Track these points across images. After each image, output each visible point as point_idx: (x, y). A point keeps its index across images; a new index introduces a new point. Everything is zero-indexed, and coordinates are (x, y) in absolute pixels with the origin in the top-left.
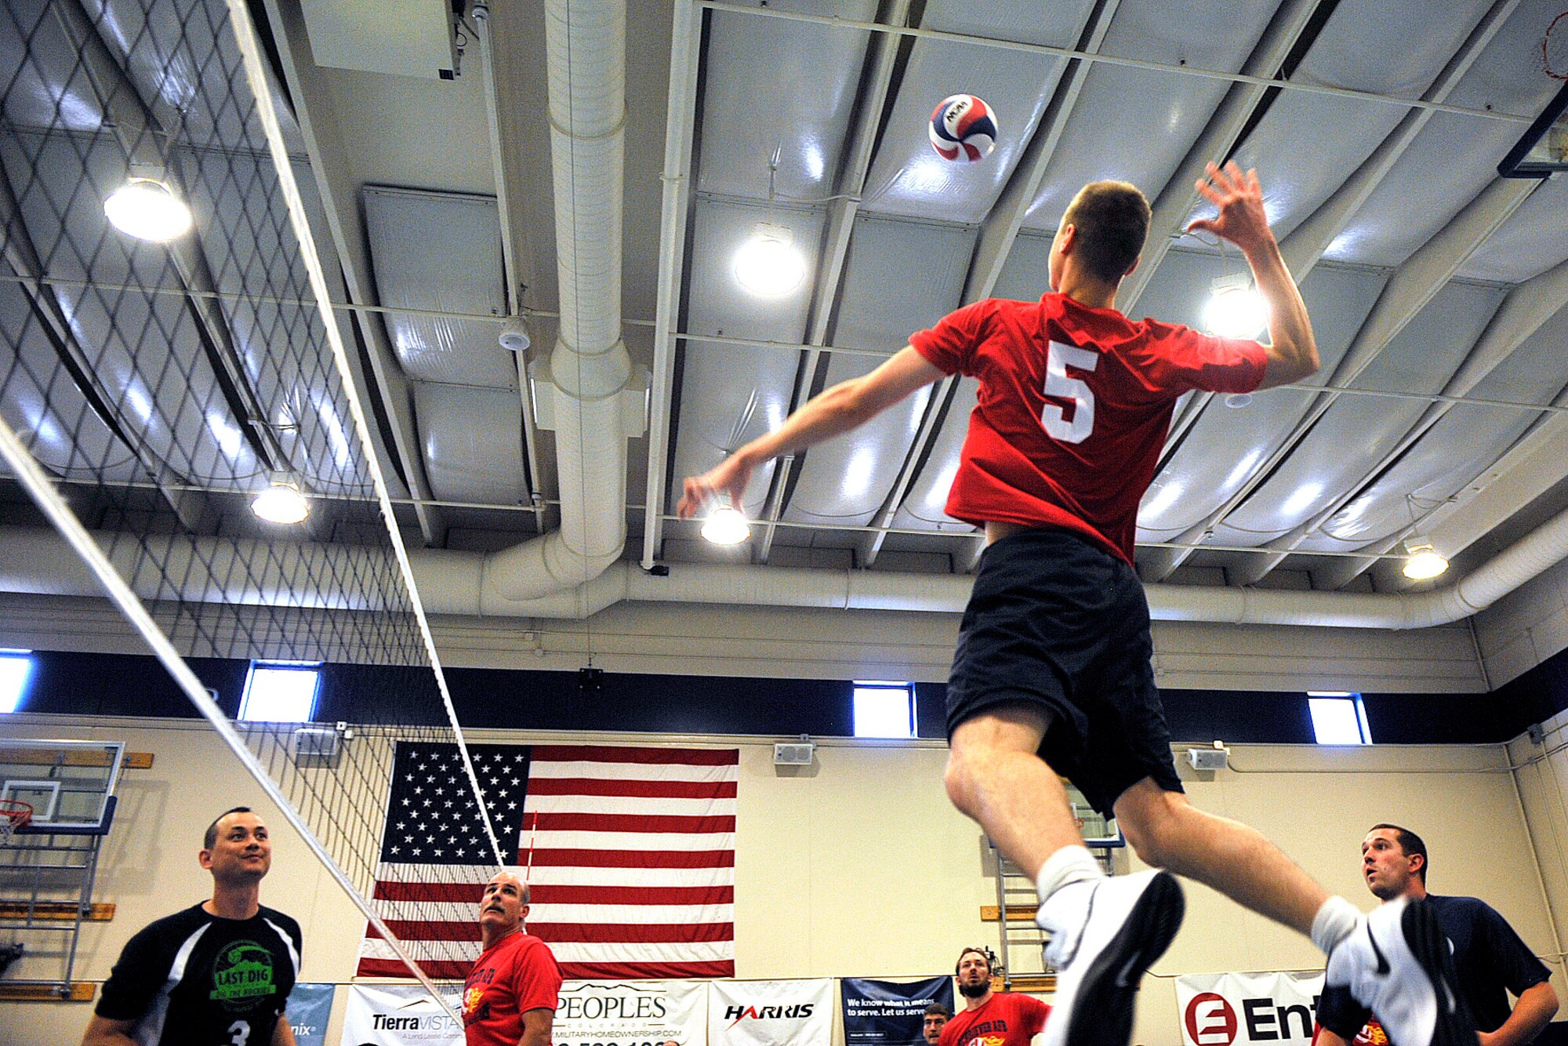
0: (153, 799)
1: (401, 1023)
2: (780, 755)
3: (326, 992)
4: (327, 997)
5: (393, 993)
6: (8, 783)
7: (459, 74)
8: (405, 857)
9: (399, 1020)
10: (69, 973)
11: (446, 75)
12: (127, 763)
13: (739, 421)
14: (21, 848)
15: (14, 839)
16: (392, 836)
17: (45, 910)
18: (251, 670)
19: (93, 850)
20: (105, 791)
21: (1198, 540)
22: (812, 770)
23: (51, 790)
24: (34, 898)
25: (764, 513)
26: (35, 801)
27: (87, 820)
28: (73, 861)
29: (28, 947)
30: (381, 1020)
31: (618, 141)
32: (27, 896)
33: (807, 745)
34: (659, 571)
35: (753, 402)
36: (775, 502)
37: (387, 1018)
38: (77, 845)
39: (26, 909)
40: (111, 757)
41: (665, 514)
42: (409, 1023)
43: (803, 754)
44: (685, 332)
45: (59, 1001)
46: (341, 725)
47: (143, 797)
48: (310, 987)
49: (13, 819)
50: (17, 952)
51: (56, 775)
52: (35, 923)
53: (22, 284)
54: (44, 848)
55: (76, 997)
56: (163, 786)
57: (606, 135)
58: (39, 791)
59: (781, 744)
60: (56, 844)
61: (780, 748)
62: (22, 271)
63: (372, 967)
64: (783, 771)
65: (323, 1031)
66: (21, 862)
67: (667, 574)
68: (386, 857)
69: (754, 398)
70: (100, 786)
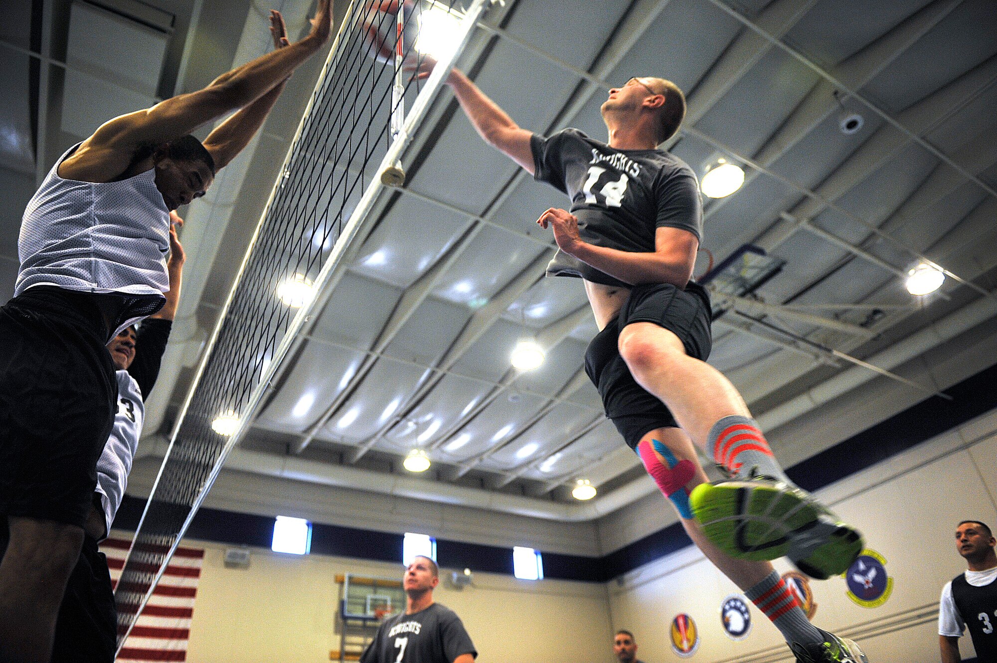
2: (228, 555)
21: (475, 464)
22: (246, 566)
31: (229, 211)
33: (246, 551)
43: (243, 556)
57: (226, 205)
59: (230, 549)
61: (229, 551)
64: (231, 564)
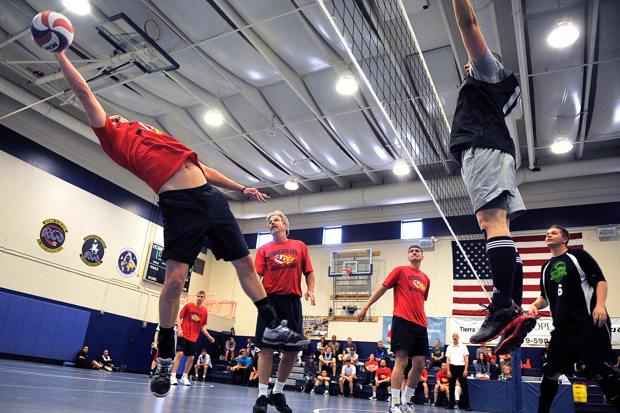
0: (382, 264)
1: (469, 330)
2: (600, 233)
3: (444, 320)
4: (444, 321)
5: (465, 320)
6: (344, 263)
7: (429, 5)
8: (461, 278)
9: (468, 329)
10: (370, 314)
11: (425, 7)
12: (373, 255)
13: (561, 103)
14: (351, 280)
15: (349, 278)
16: (455, 272)
17: (360, 297)
18: (402, 224)
19: (369, 280)
20: (369, 263)
22: (616, 238)
23: (355, 264)
24: (357, 294)
25: (578, 138)
26: (352, 267)
27: (366, 271)
28: (365, 283)
29: (358, 307)
30: (462, 329)
32: (356, 293)
33: (612, 228)
34: (536, 170)
35: (565, 94)
36: (582, 133)
37: (464, 328)
38: (365, 278)
39: (356, 297)
40: (369, 253)
41: (535, 147)
42: (472, 330)
43: (612, 232)
44: (531, 73)
45: (368, 322)
46: (433, 238)
47: (379, 263)
48: (439, 318)
49: (348, 272)
50: (356, 308)
51: (355, 260)
52: (359, 300)
53: (318, 120)
54: (357, 280)
55: (373, 320)
56: (384, 260)
57: (487, 6)
58: (352, 264)
59: (600, 229)
60: (359, 279)
61: (600, 230)
62: (318, 116)
63: (456, 312)
64: (602, 239)
65: (445, 331)
66: (352, 284)
67: (540, 170)
68: (455, 278)
69: (566, 92)
70: (367, 262)
